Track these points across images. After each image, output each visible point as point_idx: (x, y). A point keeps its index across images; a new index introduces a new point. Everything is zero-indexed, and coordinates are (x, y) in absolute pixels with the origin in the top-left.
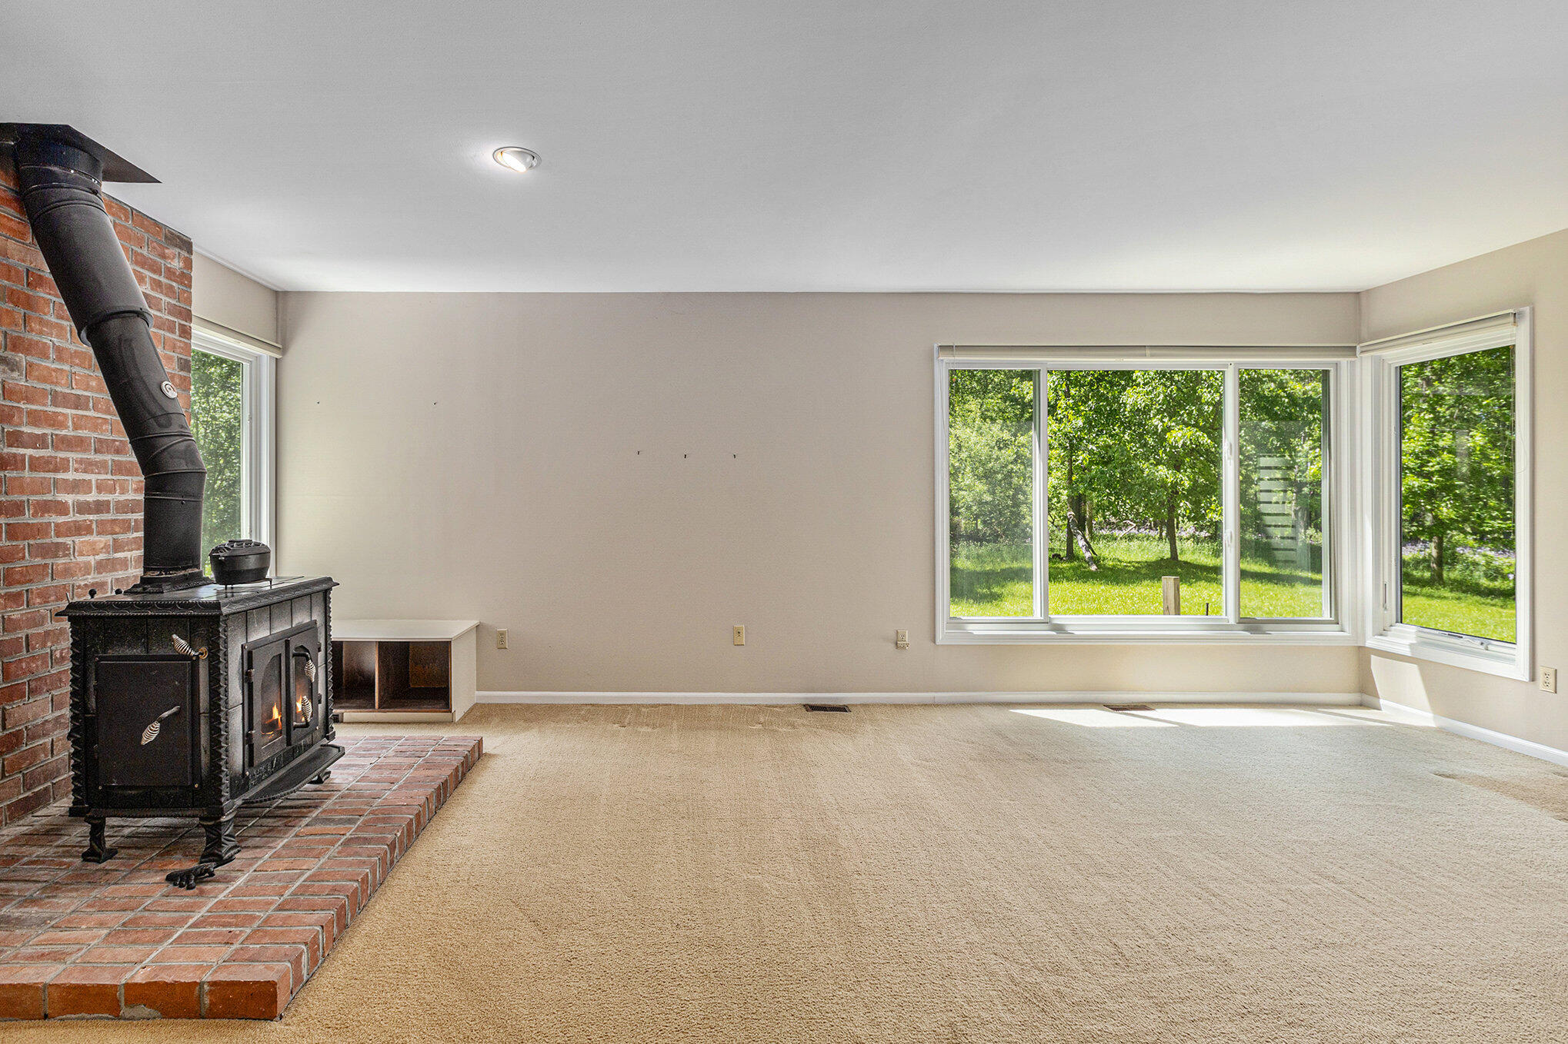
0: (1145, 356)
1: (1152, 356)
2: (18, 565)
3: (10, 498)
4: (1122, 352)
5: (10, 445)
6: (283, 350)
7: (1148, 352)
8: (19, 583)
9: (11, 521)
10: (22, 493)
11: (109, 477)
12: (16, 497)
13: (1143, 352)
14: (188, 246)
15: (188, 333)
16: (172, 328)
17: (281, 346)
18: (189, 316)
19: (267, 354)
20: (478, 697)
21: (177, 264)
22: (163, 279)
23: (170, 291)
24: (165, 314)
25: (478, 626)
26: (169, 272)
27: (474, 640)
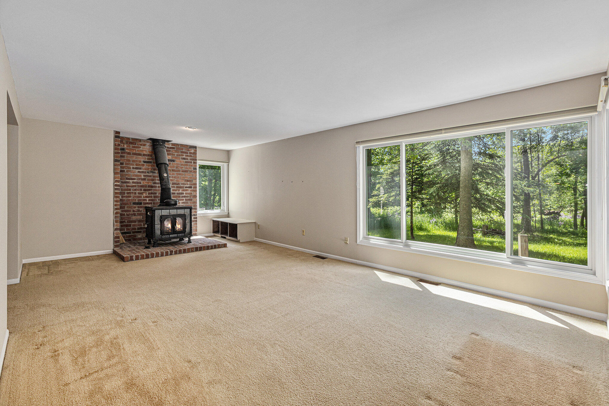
0: (442, 133)
1: (445, 133)
2: (156, 202)
3: (154, 192)
4: (431, 134)
5: (154, 184)
6: (228, 163)
7: (443, 131)
8: (156, 204)
9: (154, 195)
10: (156, 191)
11: (175, 188)
12: (155, 192)
13: (441, 132)
14: (195, 147)
15: (196, 163)
16: (191, 163)
17: (228, 162)
18: (196, 160)
19: (225, 164)
20: (255, 239)
21: (192, 151)
22: (189, 154)
23: (191, 156)
24: (189, 161)
25: (255, 223)
26: (190, 153)
27: (254, 225)
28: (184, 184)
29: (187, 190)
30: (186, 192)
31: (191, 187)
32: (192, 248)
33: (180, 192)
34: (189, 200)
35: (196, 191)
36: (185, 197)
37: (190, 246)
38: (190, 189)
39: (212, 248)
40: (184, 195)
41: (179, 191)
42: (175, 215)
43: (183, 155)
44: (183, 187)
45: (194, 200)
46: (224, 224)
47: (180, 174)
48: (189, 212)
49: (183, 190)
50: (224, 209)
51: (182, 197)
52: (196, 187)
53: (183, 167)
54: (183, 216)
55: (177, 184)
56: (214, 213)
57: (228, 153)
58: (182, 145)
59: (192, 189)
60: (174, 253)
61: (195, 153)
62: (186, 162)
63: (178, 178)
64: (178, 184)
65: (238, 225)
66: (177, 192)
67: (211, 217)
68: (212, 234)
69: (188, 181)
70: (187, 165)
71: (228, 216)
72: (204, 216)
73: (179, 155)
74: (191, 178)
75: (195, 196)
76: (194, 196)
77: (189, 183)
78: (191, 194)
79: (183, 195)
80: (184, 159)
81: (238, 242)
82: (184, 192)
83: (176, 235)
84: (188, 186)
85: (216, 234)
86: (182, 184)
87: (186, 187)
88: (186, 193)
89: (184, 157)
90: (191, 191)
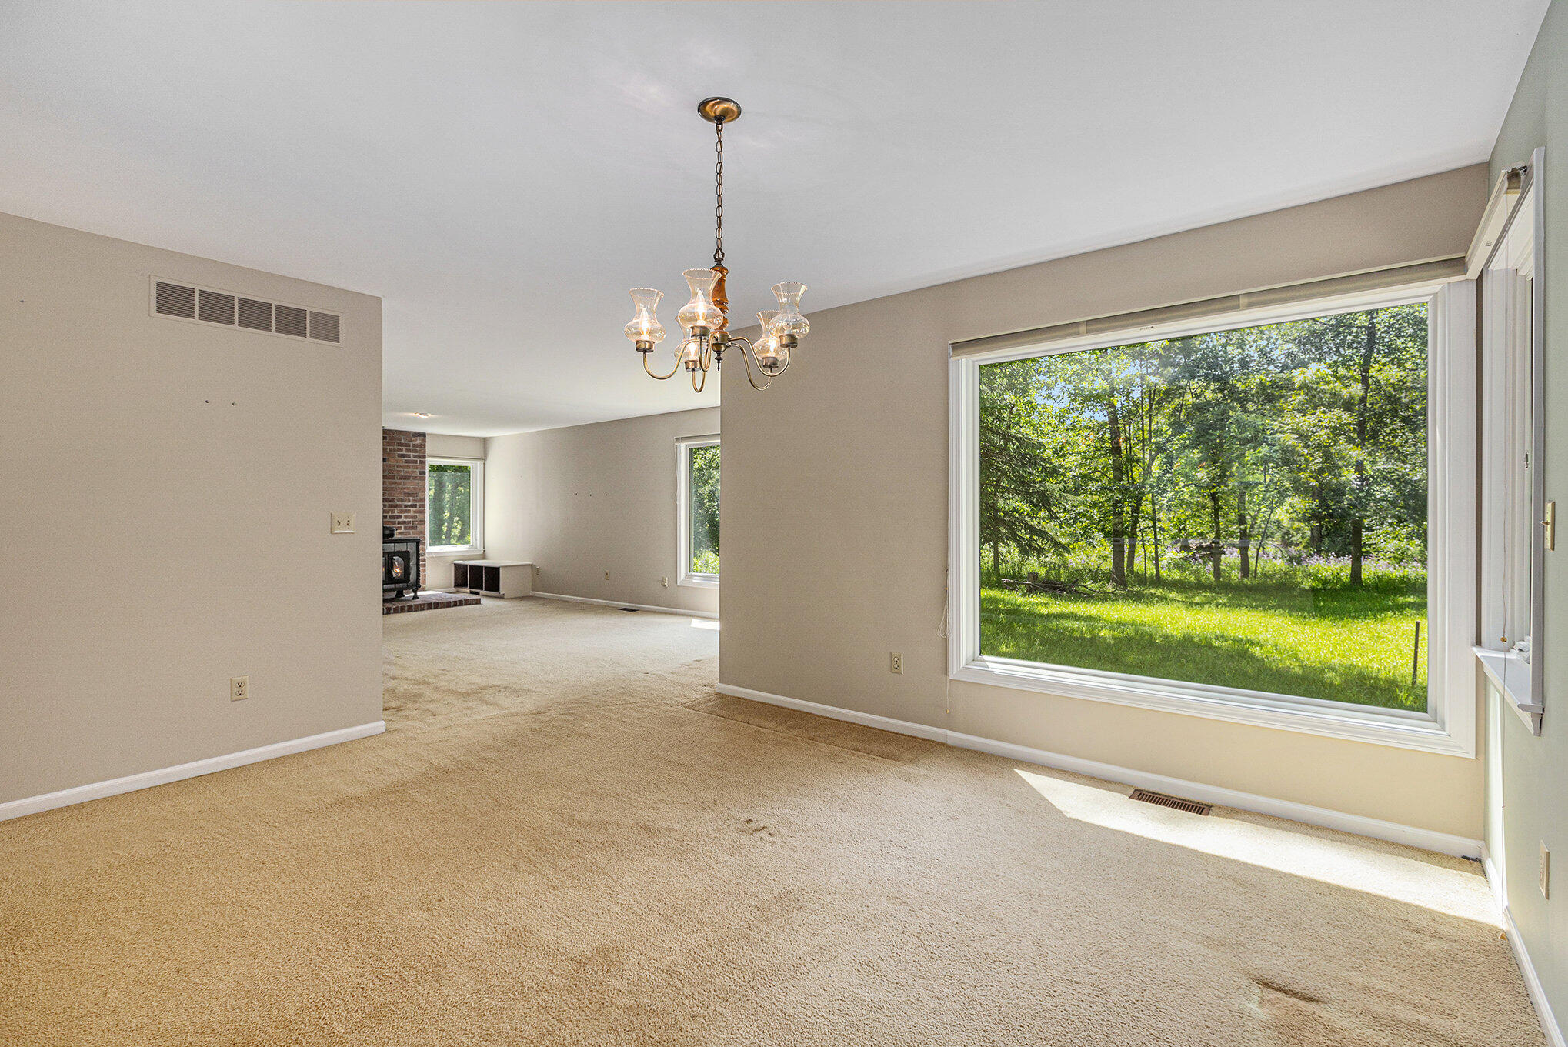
6: (485, 460)
14: (424, 435)
15: (424, 462)
16: (416, 462)
17: (484, 458)
18: (425, 457)
19: (478, 462)
20: (532, 593)
21: (418, 442)
22: (411, 448)
23: (415, 451)
24: (412, 459)
25: (532, 565)
26: (414, 446)
27: (529, 570)
28: (402, 500)
29: (406, 511)
30: (406, 514)
31: (415, 506)
32: (421, 605)
33: (396, 514)
34: (412, 528)
35: (423, 512)
36: (403, 523)
37: (417, 602)
38: (414, 509)
39: (455, 605)
40: (403, 519)
41: (393, 512)
42: (391, 552)
43: (401, 450)
44: (400, 506)
45: (420, 528)
46: (477, 570)
47: (395, 483)
48: (415, 548)
49: (401, 512)
50: (476, 544)
51: (399, 523)
52: (424, 506)
53: (400, 471)
54: (405, 556)
55: (390, 501)
56: (456, 551)
57: (485, 442)
58: (399, 432)
59: (417, 508)
60: (392, 611)
61: (423, 446)
62: (406, 462)
63: (392, 489)
64: (393, 500)
65: (501, 571)
66: (390, 514)
67: (452, 559)
68: (454, 589)
69: (409, 495)
70: (408, 467)
71: (484, 557)
72: (439, 557)
73: (395, 450)
74: (415, 489)
75: (423, 522)
76: (421, 521)
77: (411, 498)
78: (415, 517)
79: (400, 520)
80: (403, 456)
81: (502, 597)
82: (403, 515)
83: (393, 586)
84: (409, 504)
85: (461, 589)
86: (398, 501)
87: (406, 506)
88: (406, 517)
89: (403, 452)
90: (415, 512)
